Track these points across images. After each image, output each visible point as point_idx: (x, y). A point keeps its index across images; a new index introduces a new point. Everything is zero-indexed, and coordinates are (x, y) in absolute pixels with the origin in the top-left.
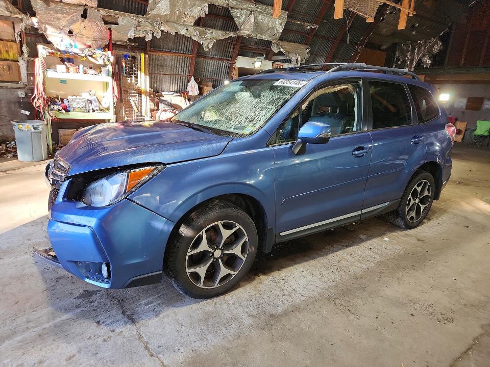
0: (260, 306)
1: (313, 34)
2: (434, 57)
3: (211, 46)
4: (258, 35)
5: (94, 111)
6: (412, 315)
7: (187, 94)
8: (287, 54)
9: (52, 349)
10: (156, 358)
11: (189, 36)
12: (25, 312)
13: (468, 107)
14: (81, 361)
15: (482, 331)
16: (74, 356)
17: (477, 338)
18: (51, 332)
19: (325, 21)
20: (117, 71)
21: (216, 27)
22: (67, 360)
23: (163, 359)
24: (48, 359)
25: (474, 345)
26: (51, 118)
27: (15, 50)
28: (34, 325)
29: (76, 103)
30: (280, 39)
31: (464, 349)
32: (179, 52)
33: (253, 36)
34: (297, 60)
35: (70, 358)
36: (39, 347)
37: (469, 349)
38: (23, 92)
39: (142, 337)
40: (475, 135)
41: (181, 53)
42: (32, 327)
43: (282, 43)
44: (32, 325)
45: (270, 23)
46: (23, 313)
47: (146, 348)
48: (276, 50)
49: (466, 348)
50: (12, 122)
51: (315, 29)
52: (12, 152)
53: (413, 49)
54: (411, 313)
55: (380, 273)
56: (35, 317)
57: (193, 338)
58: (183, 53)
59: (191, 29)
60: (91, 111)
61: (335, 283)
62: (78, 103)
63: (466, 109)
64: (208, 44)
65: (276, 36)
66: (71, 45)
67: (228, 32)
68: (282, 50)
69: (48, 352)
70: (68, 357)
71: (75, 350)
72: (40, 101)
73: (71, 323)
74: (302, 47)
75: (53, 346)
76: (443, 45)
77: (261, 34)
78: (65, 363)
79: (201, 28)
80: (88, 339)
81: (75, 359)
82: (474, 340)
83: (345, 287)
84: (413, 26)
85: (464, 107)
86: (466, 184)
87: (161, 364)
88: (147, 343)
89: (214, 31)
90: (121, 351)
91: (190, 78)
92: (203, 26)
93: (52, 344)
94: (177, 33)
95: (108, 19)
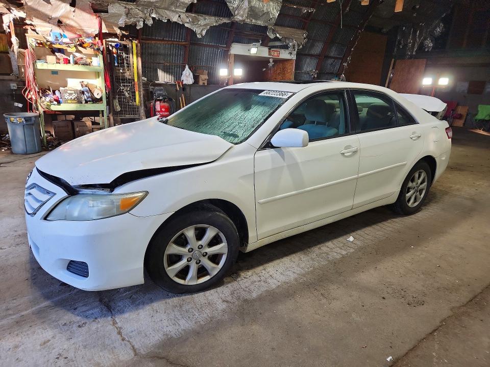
0: (235, 292)
1: (310, 18)
2: (436, 40)
3: (204, 33)
4: (253, 21)
5: (86, 102)
6: (384, 298)
7: (182, 83)
8: (283, 39)
9: (28, 334)
10: (127, 342)
11: (181, 23)
12: (5, 300)
13: (470, 91)
14: (55, 345)
15: (450, 313)
16: (49, 341)
17: (445, 319)
18: (28, 319)
19: (322, 4)
20: (109, 61)
21: (209, 13)
22: (41, 345)
23: (134, 343)
24: (23, 344)
25: (440, 326)
26: (43, 110)
27: (4, 42)
28: (12, 313)
29: (68, 94)
30: (276, 24)
31: (430, 331)
32: (173, 40)
33: (248, 21)
34: (294, 45)
35: (45, 343)
36: (16, 333)
37: (435, 331)
38: (15, 85)
39: (117, 323)
40: (476, 120)
41: (174, 41)
42: (10, 315)
43: (278, 28)
44: (10, 312)
45: (265, 8)
46: (4, 301)
47: (119, 333)
48: (272, 36)
49: (432, 330)
50: (4, 115)
51: (311, 12)
52: (6, 144)
53: (415, 32)
54: (383, 296)
55: (358, 258)
56: (15, 304)
57: (165, 323)
58: (176, 41)
59: (183, 16)
60: (84, 102)
61: (312, 268)
62: (71, 94)
63: (468, 93)
64: (202, 31)
65: (271, 22)
66: (61, 35)
67: (221, 18)
68: (278, 35)
69: (24, 338)
70: (43, 342)
71: (49, 336)
72: (32, 93)
73: (49, 310)
74: (299, 32)
75: (29, 332)
76: (445, 27)
77: (256, 19)
78: (39, 348)
79: (193, 15)
80: (63, 325)
81: (49, 344)
82: (441, 322)
83: (321, 272)
84: (414, 8)
85: (466, 91)
86: (460, 170)
87: (132, 348)
88: (121, 328)
89: (207, 17)
90: (94, 336)
91: (185, 67)
92: (196, 12)
93: (28, 330)
94: (169, 20)
95: (97, 7)
